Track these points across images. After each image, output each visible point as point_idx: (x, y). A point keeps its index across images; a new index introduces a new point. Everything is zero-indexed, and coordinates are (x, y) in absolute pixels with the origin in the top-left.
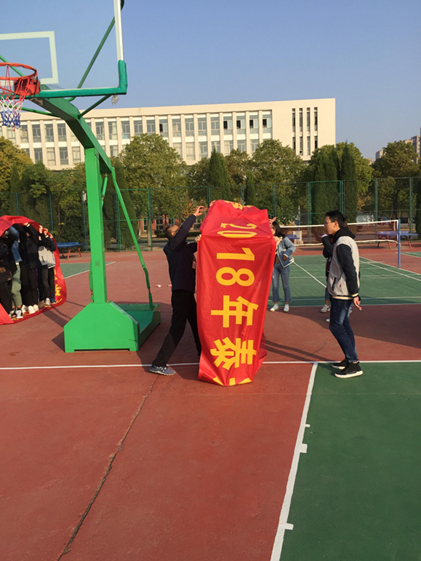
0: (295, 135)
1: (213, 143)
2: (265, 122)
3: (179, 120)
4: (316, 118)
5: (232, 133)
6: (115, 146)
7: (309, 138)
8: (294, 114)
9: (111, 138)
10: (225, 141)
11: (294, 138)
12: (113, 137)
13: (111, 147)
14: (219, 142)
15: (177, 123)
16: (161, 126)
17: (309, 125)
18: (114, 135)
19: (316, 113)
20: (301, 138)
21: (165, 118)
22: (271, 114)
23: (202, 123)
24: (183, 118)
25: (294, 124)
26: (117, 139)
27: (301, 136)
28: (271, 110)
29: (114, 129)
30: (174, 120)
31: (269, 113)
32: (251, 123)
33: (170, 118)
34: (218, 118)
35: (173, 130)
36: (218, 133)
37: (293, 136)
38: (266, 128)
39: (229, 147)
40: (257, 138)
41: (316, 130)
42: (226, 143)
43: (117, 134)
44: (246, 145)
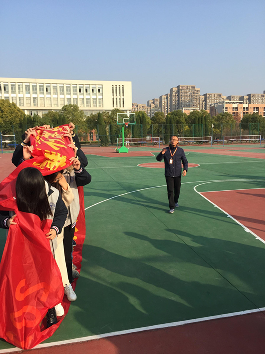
0: (113, 97)
1: (74, 99)
2: (99, 90)
3: (57, 87)
4: (123, 90)
5: (83, 94)
6: (22, 97)
7: (120, 99)
8: (113, 87)
9: (19, 93)
10: (80, 98)
11: (113, 99)
12: (21, 92)
13: (20, 98)
14: (77, 99)
15: (55, 88)
16: (47, 89)
17: (120, 93)
18: (21, 91)
19: (123, 88)
20: (117, 99)
21: (49, 85)
22: (102, 87)
23: (68, 89)
24: (58, 86)
25: (113, 92)
26: (23, 94)
27: (116, 98)
28: (102, 85)
29: (21, 89)
30: (53, 86)
31: (101, 86)
32: (93, 90)
33: (52, 85)
34: (76, 87)
35: (53, 91)
36: (77, 94)
37: (113, 98)
38: (99, 93)
39: (82, 101)
40: (96, 98)
41: (123, 95)
42: (80, 99)
43: (23, 91)
44: (90, 101)
